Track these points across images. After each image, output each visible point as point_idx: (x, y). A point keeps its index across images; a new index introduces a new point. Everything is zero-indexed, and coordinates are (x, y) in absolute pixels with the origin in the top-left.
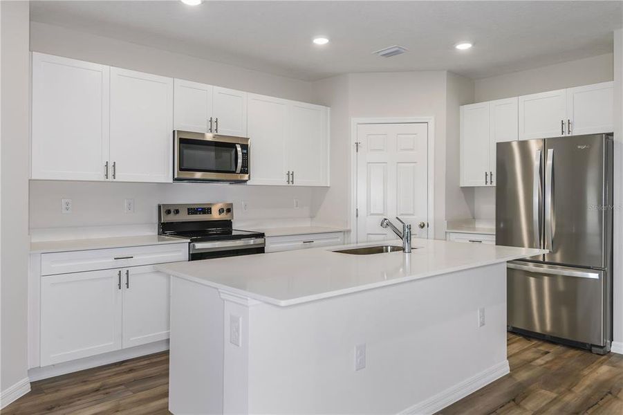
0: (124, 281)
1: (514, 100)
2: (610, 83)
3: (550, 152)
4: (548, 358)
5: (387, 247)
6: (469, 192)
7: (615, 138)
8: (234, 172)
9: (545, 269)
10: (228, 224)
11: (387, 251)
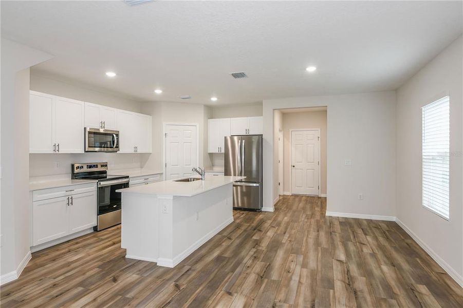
0: (70, 202)
1: (229, 119)
2: (262, 117)
3: (244, 141)
4: (244, 215)
5: (191, 179)
6: (211, 155)
7: (264, 137)
8: (112, 147)
9: (239, 184)
10: (105, 172)
11: (191, 181)
